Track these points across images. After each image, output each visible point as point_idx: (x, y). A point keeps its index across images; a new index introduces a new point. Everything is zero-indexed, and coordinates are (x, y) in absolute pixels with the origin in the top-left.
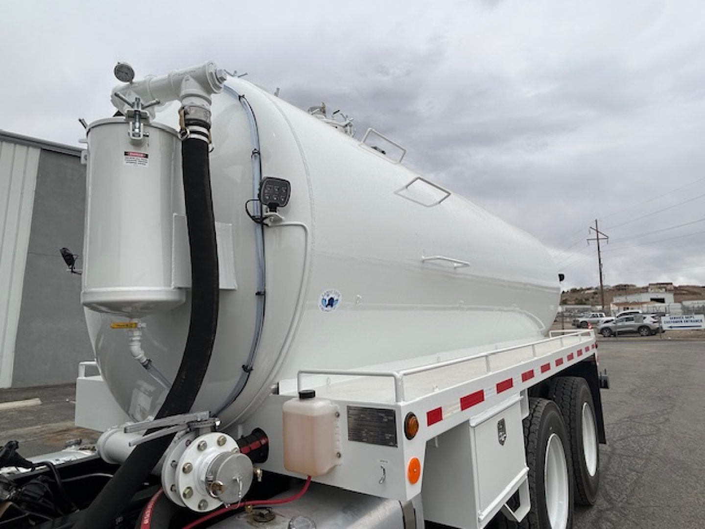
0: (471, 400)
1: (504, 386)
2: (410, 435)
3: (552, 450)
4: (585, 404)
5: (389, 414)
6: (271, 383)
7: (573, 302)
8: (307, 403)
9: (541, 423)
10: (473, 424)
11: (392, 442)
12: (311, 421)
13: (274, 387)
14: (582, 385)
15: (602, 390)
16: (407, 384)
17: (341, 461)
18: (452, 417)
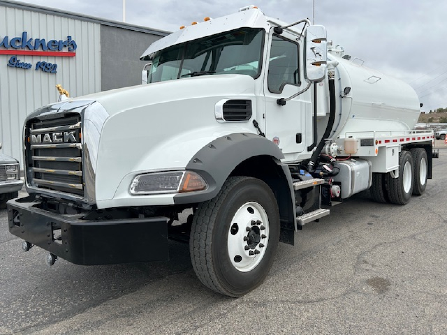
0: (387, 141)
1: (395, 141)
2: (376, 144)
3: (407, 168)
4: (423, 159)
5: (372, 140)
6: (337, 136)
7: (438, 120)
8: (351, 139)
9: (404, 156)
10: (387, 147)
11: (373, 145)
12: (353, 142)
13: (338, 137)
14: (423, 151)
15: (433, 159)
16: (376, 133)
17: (358, 151)
18: (383, 144)
